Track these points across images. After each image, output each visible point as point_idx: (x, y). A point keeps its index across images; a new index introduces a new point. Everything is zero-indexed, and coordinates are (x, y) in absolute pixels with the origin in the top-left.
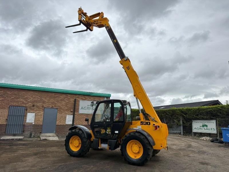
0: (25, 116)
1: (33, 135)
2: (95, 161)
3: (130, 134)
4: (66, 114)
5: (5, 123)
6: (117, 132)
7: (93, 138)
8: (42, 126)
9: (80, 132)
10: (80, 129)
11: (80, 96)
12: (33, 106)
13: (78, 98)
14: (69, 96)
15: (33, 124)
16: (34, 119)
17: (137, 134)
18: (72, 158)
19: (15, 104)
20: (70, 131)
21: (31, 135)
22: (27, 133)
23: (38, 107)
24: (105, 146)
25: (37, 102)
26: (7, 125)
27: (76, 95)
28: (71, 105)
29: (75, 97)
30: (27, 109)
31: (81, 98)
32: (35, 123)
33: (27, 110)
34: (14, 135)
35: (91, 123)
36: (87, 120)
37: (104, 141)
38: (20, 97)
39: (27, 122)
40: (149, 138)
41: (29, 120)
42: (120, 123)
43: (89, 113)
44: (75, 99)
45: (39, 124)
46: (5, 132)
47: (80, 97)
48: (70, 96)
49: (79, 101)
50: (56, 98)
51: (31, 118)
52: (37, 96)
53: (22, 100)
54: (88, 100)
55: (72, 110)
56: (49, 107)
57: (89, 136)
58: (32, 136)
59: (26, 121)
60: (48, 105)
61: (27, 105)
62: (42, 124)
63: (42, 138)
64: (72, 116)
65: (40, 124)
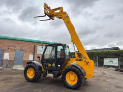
0: (3, 55)
2: (43, 85)
3: (68, 67)
4: (29, 54)
6: (59, 66)
7: (43, 70)
9: (34, 65)
10: (34, 64)
15: (8, 60)
16: (8, 57)
17: (73, 67)
18: (29, 83)
20: (27, 65)
21: (7, 66)
23: (11, 49)
24: (51, 75)
28: (32, 49)
30: (4, 50)
35: (42, 60)
36: (39, 57)
37: (50, 72)
40: (82, 70)
41: (6, 57)
50: (23, 44)
53: (1, 45)
57: (40, 68)
59: (4, 58)
61: (4, 48)
63: (14, 68)
65: (13, 60)
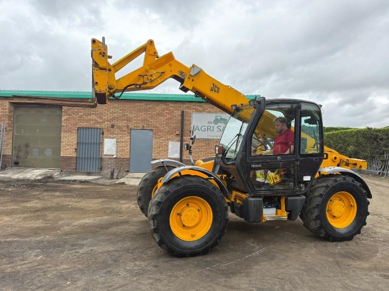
1: (115, 175)
4: (168, 140)
5: (74, 155)
8: (128, 159)
11: (192, 104)
12: (113, 126)
13: (189, 108)
14: (172, 107)
15: (115, 156)
16: (114, 149)
19: (84, 124)
21: (112, 174)
22: (107, 172)
23: (120, 128)
25: (117, 119)
26: (77, 157)
27: (185, 104)
28: (176, 123)
29: (183, 107)
30: (103, 132)
31: (195, 109)
32: (117, 155)
33: (103, 134)
34: (89, 174)
38: (92, 113)
39: (104, 154)
41: (108, 150)
42: (314, 158)
43: (212, 138)
44: (183, 112)
45: (123, 157)
46: (76, 169)
47: (192, 106)
48: (174, 107)
49: (190, 113)
50: (149, 111)
51: (109, 147)
52: (117, 110)
53: (94, 117)
54: (208, 112)
55: (178, 133)
56: (138, 128)
58: (115, 177)
59: (103, 151)
60: (136, 125)
61: (103, 126)
62: (128, 157)
64: (179, 143)
65: (125, 157)
